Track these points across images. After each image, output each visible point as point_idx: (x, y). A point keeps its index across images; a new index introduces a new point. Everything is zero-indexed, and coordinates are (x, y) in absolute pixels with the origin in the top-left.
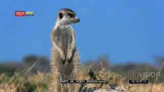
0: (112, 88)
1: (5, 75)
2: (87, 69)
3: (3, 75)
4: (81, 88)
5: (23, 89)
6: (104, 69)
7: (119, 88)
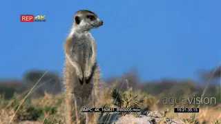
0: (142, 114)
2: (110, 89)
5: (25, 116)
6: (131, 89)
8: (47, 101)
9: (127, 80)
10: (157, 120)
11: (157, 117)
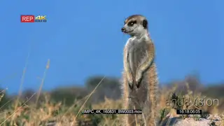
0: (202, 117)
1: (62, 104)
2: (170, 93)
3: (60, 104)
4: (162, 118)
5: (86, 122)
6: (191, 92)
7: (211, 116)
8: (108, 107)
9: (187, 84)
10: (217, 123)
11: (217, 120)
